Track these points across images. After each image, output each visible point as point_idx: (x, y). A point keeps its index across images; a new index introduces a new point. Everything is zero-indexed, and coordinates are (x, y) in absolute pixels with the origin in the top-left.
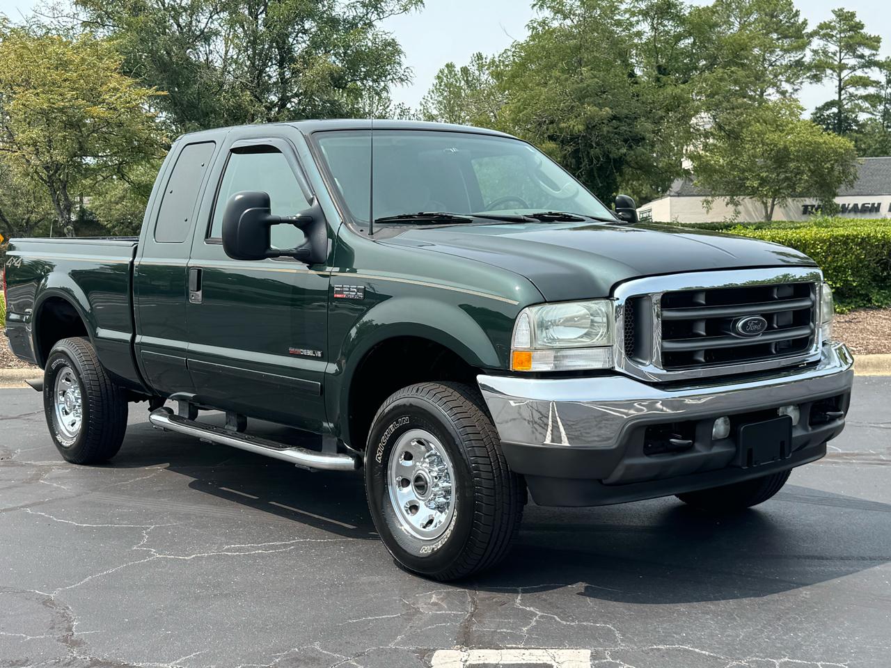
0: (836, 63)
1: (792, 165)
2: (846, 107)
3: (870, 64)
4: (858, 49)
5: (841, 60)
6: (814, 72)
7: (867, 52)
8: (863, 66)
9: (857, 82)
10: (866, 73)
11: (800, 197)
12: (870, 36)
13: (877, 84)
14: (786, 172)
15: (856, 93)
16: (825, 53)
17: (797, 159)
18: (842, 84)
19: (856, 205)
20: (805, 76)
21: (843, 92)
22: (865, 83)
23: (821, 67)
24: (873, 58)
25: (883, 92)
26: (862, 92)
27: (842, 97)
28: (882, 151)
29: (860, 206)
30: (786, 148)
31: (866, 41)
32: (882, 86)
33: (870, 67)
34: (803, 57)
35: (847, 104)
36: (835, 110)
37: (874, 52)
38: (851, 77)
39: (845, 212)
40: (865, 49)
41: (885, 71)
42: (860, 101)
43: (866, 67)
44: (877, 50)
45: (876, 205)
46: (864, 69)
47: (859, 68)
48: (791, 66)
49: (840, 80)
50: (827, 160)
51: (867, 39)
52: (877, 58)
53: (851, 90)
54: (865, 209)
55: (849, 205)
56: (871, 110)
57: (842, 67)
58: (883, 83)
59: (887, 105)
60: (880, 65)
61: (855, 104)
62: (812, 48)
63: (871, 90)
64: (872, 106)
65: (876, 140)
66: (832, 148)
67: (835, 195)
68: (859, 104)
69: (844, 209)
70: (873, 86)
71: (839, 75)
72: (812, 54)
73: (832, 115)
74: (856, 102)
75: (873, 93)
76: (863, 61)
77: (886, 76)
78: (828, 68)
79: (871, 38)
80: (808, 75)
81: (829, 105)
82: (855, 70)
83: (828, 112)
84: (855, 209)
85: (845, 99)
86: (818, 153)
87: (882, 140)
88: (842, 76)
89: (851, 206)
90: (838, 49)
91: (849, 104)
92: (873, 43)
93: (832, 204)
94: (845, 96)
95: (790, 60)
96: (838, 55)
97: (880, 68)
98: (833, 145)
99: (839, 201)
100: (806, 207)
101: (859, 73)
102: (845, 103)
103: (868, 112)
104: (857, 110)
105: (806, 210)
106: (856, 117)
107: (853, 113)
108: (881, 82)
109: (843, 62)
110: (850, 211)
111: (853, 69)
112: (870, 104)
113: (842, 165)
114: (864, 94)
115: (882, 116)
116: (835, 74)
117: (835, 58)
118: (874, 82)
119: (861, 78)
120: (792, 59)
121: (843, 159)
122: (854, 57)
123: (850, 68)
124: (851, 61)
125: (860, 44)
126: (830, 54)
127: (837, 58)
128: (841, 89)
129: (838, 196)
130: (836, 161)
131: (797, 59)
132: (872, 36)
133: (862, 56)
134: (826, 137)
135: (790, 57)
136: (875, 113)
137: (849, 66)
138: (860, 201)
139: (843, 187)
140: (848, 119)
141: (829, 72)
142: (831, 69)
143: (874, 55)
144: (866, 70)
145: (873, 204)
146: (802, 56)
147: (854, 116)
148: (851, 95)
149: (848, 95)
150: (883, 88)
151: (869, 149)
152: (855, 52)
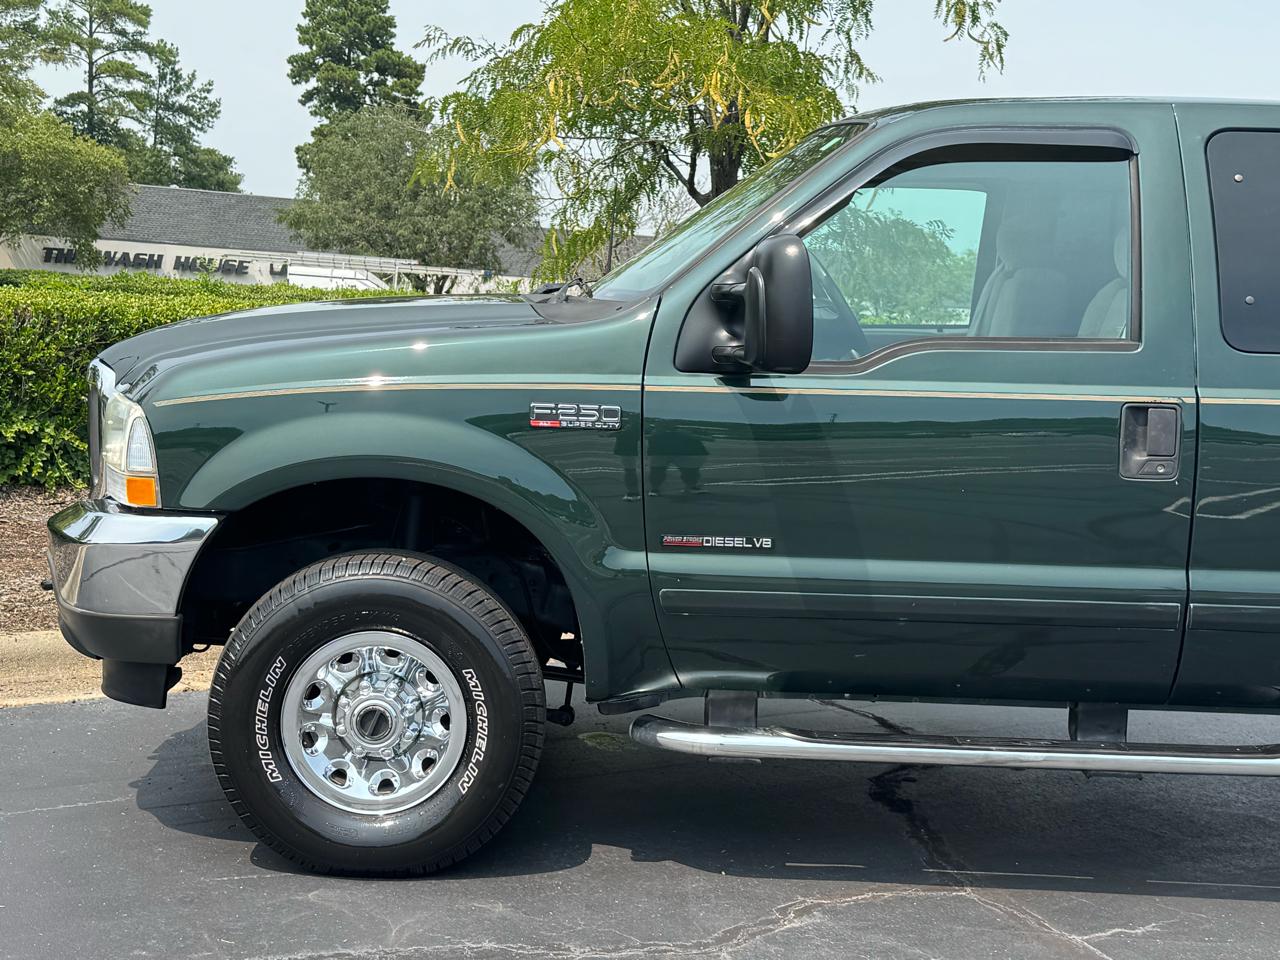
0: (85, 36)
1: (26, 181)
2: (100, 105)
3: (136, 46)
4: (118, 20)
5: (91, 33)
6: (52, 45)
7: (131, 28)
8: (125, 48)
9: (117, 70)
10: (130, 59)
11: (40, 234)
12: (135, 3)
13: (144, 77)
14: (17, 191)
15: (115, 86)
16: (68, 18)
17: (34, 172)
18: (94, 70)
19: (126, 255)
20: (39, 49)
21: (95, 82)
22: (129, 73)
23: (63, 39)
24: (139, 38)
25: (154, 91)
26: (123, 86)
27: (95, 90)
28: (155, 178)
29: (132, 257)
30: (16, 154)
31: (131, 11)
32: (153, 81)
33: (135, 52)
34: (35, 19)
35: (102, 100)
36: (84, 107)
37: (141, 29)
38: (108, 61)
39: (110, 264)
40: (128, 23)
41: (157, 60)
42: (121, 100)
43: (130, 50)
44: (145, 27)
45: (156, 258)
46: (127, 52)
47: (119, 50)
48: (16, 29)
49: (91, 64)
50: (82, 180)
51: (131, 8)
52: (145, 39)
53: (109, 81)
54: (140, 262)
55: (115, 253)
56: (137, 115)
57: (94, 45)
58: (154, 78)
59: (160, 111)
60: (150, 50)
61: (114, 102)
62: (48, 7)
63: (137, 86)
64: (139, 109)
65: (146, 161)
66: (90, 162)
67: (96, 237)
68: (120, 104)
69: (109, 260)
70: (140, 80)
71: (90, 57)
72: (49, 16)
73: (79, 114)
74: (116, 99)
75: (139, 90)
76: (125, 39)
77: (159, 67)
78: (73, 42)
79: (137, 8)
80: (43, 47)
81: (74, 99)
82: (113, 52)
83: (74, 109)
84: (125, 260)
85: (98, 92)
86: (69, 166)
87: (155, 162)
88: (95, 57)
89: (118, 256)
90: (87, 16)
91: (106, 101)
92: (140, 15)
93: (90, 250)
94: (98, 89)
95: (15, 21)
96: (88, 24)
97: (150, 55)
98: (92, 159)
99: (101, 246)
100: (49, 251)
101: (119, 56)
102: (99, 100)
103: (132, 118)
104: (116, 112)
105: (49, 255)
106: (116, 122)
107: (112, 115)
108: (151, 76)
109: (95, 36)
110: (117, 264)
111: (110, 49)
112: (137, 107)
113: (106, 191)
114: (127, 89)
115: (153, 126)
116: (84, 53)
117: (84, 29)
118: (142, 74)
119: (122, 64)
120: (18, 19)
121: (107, 181)
122: (111, 32)
123: (106, 48)
124: (108, 38)
125: (121, 14)
126: (75, 21)
127: (86, 29)
128: (92, 78)
129: (100, 238)
130: (98, 183)
131: (26, 19)
132: (139, 4)
133: (123, 33)
134: (80, 144)
135: (16, 15)
136: (143, 121)
137: (105, 44)
138: (133, 249)
139: (107, 225)
140: (104, 123)
141: (75, 48)
142: (78, 44)
143: (140, 33)
144: (130, 54)
145: (152, 256)
146: (33, 16)
147: (112, 120)
148: (108, 88)
149: (103, 86)
150: (154, 85)
151: (135, 173)
152: (113, 26)
